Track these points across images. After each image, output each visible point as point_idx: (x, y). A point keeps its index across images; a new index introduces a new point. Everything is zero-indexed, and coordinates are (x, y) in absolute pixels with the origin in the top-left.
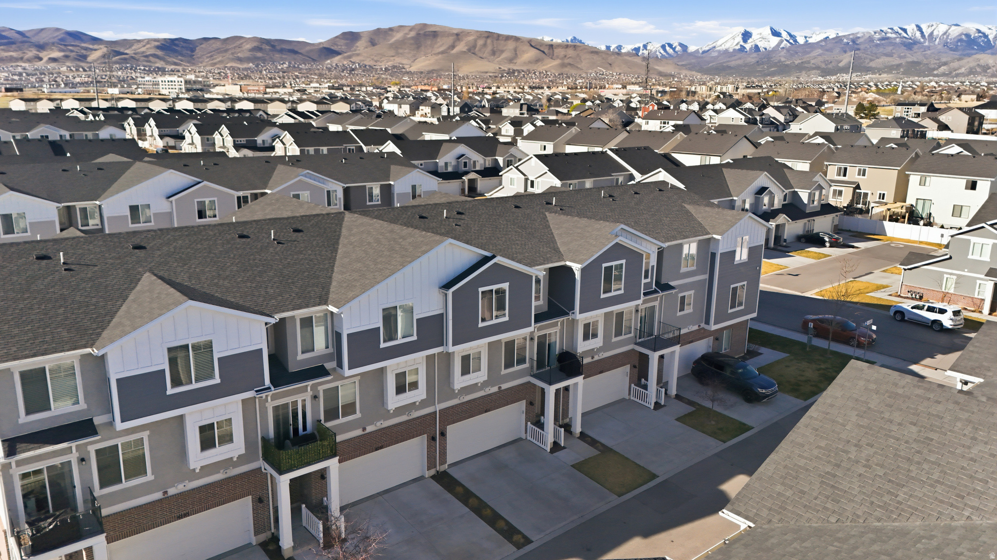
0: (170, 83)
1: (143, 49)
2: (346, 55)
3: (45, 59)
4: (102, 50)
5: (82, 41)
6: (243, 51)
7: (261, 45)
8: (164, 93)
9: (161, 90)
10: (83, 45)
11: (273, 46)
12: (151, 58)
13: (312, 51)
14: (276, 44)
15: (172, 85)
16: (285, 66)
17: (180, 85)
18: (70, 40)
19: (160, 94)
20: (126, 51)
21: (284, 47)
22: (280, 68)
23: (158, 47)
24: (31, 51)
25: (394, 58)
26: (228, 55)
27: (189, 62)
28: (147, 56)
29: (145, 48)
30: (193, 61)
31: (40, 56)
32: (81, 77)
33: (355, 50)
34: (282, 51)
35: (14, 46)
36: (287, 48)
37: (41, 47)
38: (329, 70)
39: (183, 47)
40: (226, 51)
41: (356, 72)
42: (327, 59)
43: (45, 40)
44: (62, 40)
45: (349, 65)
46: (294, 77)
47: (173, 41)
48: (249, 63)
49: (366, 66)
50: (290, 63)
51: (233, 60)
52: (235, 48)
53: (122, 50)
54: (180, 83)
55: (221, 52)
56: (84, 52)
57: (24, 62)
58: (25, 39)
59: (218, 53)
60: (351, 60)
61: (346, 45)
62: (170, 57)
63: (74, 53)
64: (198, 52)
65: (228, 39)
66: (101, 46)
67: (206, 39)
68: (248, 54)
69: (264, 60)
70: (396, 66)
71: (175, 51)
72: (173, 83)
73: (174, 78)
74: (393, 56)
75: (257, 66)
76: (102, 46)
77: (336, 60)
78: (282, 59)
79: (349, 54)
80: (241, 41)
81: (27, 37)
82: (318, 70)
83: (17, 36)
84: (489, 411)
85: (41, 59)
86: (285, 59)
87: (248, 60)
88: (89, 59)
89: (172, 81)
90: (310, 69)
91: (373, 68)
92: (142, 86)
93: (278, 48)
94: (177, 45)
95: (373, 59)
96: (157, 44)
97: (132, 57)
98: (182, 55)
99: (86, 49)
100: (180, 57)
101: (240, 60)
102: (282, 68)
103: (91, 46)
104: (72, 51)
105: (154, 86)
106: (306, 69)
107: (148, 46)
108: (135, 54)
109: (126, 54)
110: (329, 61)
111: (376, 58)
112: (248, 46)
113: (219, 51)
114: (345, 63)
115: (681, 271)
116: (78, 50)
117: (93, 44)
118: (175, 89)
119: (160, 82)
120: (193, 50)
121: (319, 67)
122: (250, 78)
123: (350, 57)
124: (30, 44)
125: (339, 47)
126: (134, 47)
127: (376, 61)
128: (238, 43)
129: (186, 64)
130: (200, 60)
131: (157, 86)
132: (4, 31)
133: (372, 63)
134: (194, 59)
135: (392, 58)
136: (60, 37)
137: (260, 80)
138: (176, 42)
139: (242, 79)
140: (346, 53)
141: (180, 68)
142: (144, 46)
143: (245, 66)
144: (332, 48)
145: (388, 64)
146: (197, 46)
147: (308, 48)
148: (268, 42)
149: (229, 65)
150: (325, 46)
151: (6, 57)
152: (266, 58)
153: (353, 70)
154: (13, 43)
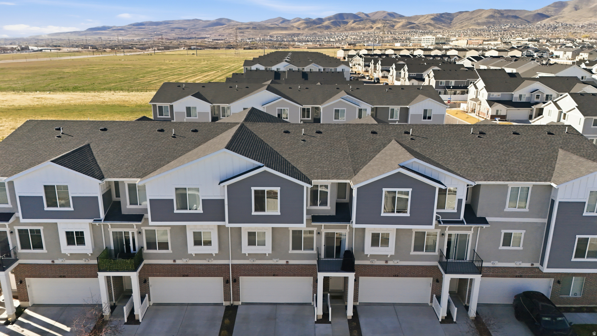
0: (427, 40)
1: (424, 20)
2: (553, 17)
3: (374, 28)
4: (403, 22)
5: (394, 17)
6: (482, 18)
7: (495, 14)
8: (423, 46)
9: (422, 44)
10: (394, 20)
11: (502, 14)
12: (427, 26)
13: (528, 16)
14: (504, 13)
15: (428, 41)
16: (507, 26)
17: (433, 41)
18: (389, 18)
19: (420, 46)
20: (415, 22)
21: (510, 14)
22: (503, 28)
23: (432, 19)
24: (369, 24)
25: (591, 18)
26: (472, 21)
27: (448, 27)
28: (425, 25)
29: (425, 20)
30: (450, 26)
31: (373, 26)
32: (388, 37)
33: (561, 14)
34: (507, 17)
35: (362, 22)
36: (511, 15)
37: (374, 22)
38: (538, 28)
39: (446, 18)
40: (472, 18)
41: (558, 29)
42: (538, 21)
43: (376, 18)
44: (385, 17)
45: (554, 25)
46: (511, 34)
47: (441, 15)
48: (484, 26)
49: (567, 25)
50: (511, 25)
51: (474, 24)
52: (477, 17)
53: (413, 22)
54: (433, 40)
55: (468, 20)
56: (394, 24)
57: (365, 30)
58: (368, 18)
59: (466, 21)
60: (557, 21)
61: (555, 11)
62: (438, 24)
63: (389, 24)
64: (454, 21)
65: (474, 11)
66: (402, 20)
67: (461, 12)
68: (485, 20)
69: (494, 24)
70: (592, 24)
71: (442, 21)
72: (429, 40)
73: (430, 37)
74: (591, 17)
75: (488, 28)
76: (404, 20)
77: (545, 21)
78: (506, 22)
79: (555, 17)
80: (482, 13)
81: (369, 17)
82: (530, 28)
83: (365, 16)
84: (277, 276)
85: (372, 28)
86: (509, 22)
87: (484, 24)
88: (395, 27)
89: (428, 39)
90: (524, 28)
91: (572, 26)
92: (413, 42)
93: (505, 15)
94: (443, 17)
95: (573, 20)
96: (432, 17)
97: (417, 25)
98: (444, 23)
99: (395, 22)
100: (443, 24)
101: (479, 24)
102: (505, 28)
103: (398, 20)
104: (388, 23)
105: (419, 42)
106: (521, 28)
107: (427, 19)
108: (419, 23)
109: (415, 24)
110: (539, 22)
111: (576, 19)
112: (486, 15)
113: (468, 19)
114: (551, 23)
115: (505, 210)
116: (391, 22)
117: (399, 19)
118: (430, 43)
119: (422, 39)
120: (451, 20)
121: (531, 27)
122: (482, 35)
123: (556, 19)
124: (369, 20)
125: (550, 12)
126: (419, 20)
127: (576, 21)
128: (480, 13)
129: (445, 28)
130: (454, 25)
131: (420, 42)
132: (359, 14)
133: (572, 23)
134: (451, 25)
135: (590, 19)
136: (384, 16)
137: (487, 36)
138: (443, 15)
139: (476, 36)
140: (553, 16)
141: (441, 31)
142: (425, 19)
143: (481, 27)
144: (544, 13)
145: (585, 23)
146: (455, 17)
147: (526, 14)
148: (499, 12)
149: (470, 28)
150: (539, 12)
151: (358, 28)
152: (496, 22)
153: (556, 28)
154: (362, 20)
